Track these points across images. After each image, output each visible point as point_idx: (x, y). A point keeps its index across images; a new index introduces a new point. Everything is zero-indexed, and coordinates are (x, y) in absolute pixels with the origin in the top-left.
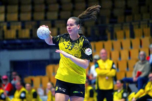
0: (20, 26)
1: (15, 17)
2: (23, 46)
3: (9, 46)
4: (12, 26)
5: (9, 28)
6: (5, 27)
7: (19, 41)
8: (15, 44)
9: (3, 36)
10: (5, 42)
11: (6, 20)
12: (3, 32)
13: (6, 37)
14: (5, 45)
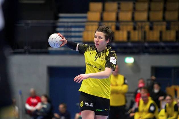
0: (164, 27)
1: (159, 15)
2: (167, 49)
3: (151, 50)
4: (155, 27)
5: (151, 29)
6: (147, 27)
7: (162, 44)
8: (158, 47)
9: (145, 38)
10: (146, 44)
11: (148, 18)
12: (145, 33)
13: (147, 39)
14: (146, 48)
